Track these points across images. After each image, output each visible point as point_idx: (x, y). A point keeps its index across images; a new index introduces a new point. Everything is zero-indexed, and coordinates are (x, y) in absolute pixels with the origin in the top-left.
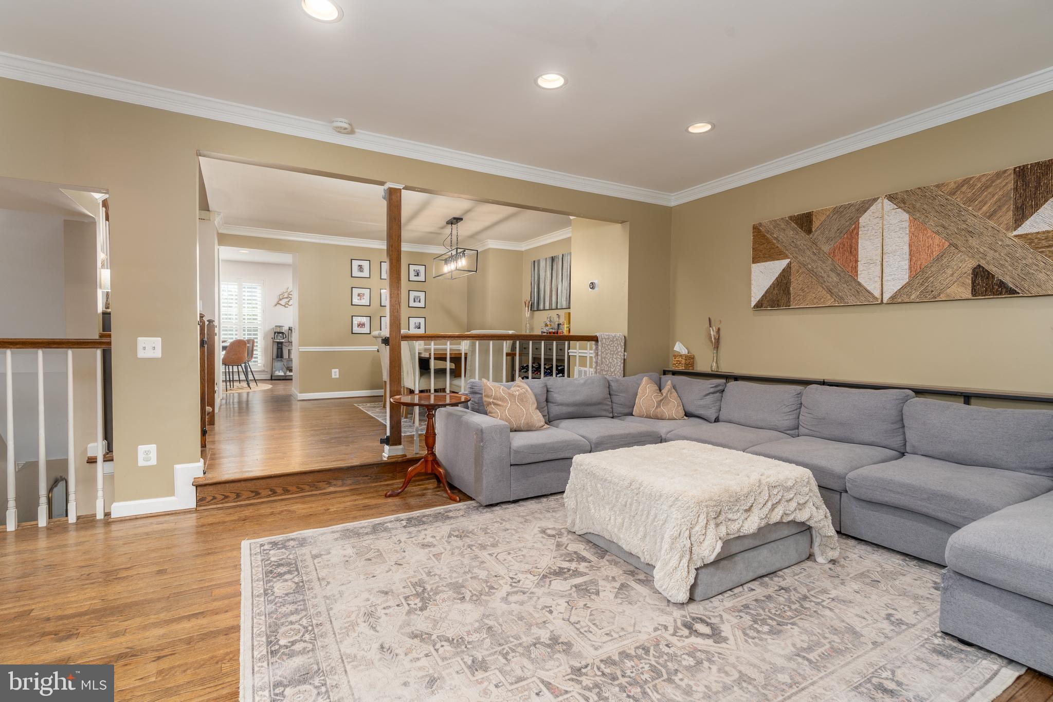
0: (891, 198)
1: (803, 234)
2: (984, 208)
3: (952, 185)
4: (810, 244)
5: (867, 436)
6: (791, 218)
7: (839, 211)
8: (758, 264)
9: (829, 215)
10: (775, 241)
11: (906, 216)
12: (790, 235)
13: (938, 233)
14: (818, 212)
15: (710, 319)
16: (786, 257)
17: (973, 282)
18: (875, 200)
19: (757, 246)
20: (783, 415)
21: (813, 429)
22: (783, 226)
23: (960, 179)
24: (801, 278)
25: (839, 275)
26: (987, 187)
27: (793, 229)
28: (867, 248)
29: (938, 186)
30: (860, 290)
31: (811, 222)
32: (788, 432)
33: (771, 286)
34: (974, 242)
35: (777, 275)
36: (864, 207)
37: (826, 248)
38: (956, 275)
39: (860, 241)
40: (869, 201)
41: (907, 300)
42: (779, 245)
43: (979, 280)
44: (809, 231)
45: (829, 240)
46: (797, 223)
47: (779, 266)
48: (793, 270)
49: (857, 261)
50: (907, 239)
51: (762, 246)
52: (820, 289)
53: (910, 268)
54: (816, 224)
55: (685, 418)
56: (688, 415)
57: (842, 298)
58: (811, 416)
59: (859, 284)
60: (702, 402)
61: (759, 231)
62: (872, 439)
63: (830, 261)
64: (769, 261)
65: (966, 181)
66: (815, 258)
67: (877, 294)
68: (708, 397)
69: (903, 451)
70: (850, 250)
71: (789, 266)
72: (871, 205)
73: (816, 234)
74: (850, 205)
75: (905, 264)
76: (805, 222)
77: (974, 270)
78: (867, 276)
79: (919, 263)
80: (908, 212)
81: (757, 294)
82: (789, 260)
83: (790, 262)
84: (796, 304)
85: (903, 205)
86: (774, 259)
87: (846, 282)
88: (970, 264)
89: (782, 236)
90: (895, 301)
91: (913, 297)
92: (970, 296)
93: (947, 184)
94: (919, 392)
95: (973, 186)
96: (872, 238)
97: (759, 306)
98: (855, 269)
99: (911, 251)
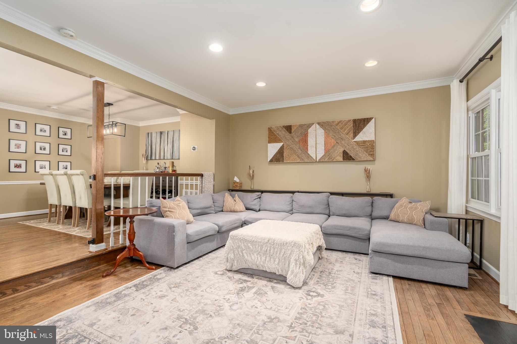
0: (319, 124)
1: (288, 133)
2: (345, 131)
3: (336, 122)
4: (291, 137)
5: (318, 211)
6: (283, 126)
7: (301, 126)
8: (271, 144)
9: (298, 127)
10: (277, 135)
11: (323, 131)
12: (283, 133)
13: (332, 138)
14: (294, 126)
15: (250, 166)
16: (282, 142)
17: (343, 156)
18: (313, 124)
19: (270, 136)
20: (287, 205)
21: (299, 210)
22: (280, 129)
23: (339, 120)
24: (288, 151)
25: (301, 150)
26: (346, 125)
27: (285, 131)
28: (311, 141)
29: (332, 122)
30: (309, 156)
31: (291, 129)
32: (289, 212)
33: (276, 153)
34: (343, 142)
35: (278, 149)
36: (309, 126)
37: (297, 140)
38: (338, 153)
39: (309, 138)
40: (311, 124)
41: (324, 161)
42: (279, 137)
43: (345, 155)
44: (290, 133)
45: (298, 137)
46: (286, 129)
47: (279, 145)
48: (285, 147)
49: (308, 146)
50: (324, 139)
51: (272, 136)
52: (295, 155)
53: (325, 149)
54: (293, 130)
55: (246, 210)
56: (247, 209)
57: (303, 159)
58: (298, 205)
59: (309, 154)
60: (253, 203)
61: (271, 130)
62: (320, 212)
63: (298, 145)
64: (275, 143)
65: (340, 122)
66: (293, 143)
67: (315, 158)
68: (255, 200)
69: (329, 215)
70: (304, 141)
71: (283, 146)
72: (312, 125)
73: (293, 134)
74: (305, 125)
75: (323, 148)
76: (289, 128)
77: (343, 151)
78: (311, 152)
79: (327, 148)
80: (324, 130)
81: (270, 156)
82: (283, 143)
83: (283, 144)
84: (286, 161)
85: (322, 127)
86: (277, 142)
87: (304, 153)
88: (342, 150)
89: (280, 133)
90: (321, 161)
91: (326, 160)
92: (342, 160)
93: (335, 122)
94: (332, 194)
95: (342, 123)
96: (312, 137)
97: (271, 161)
98: (307, 148)
99: (325, 143)
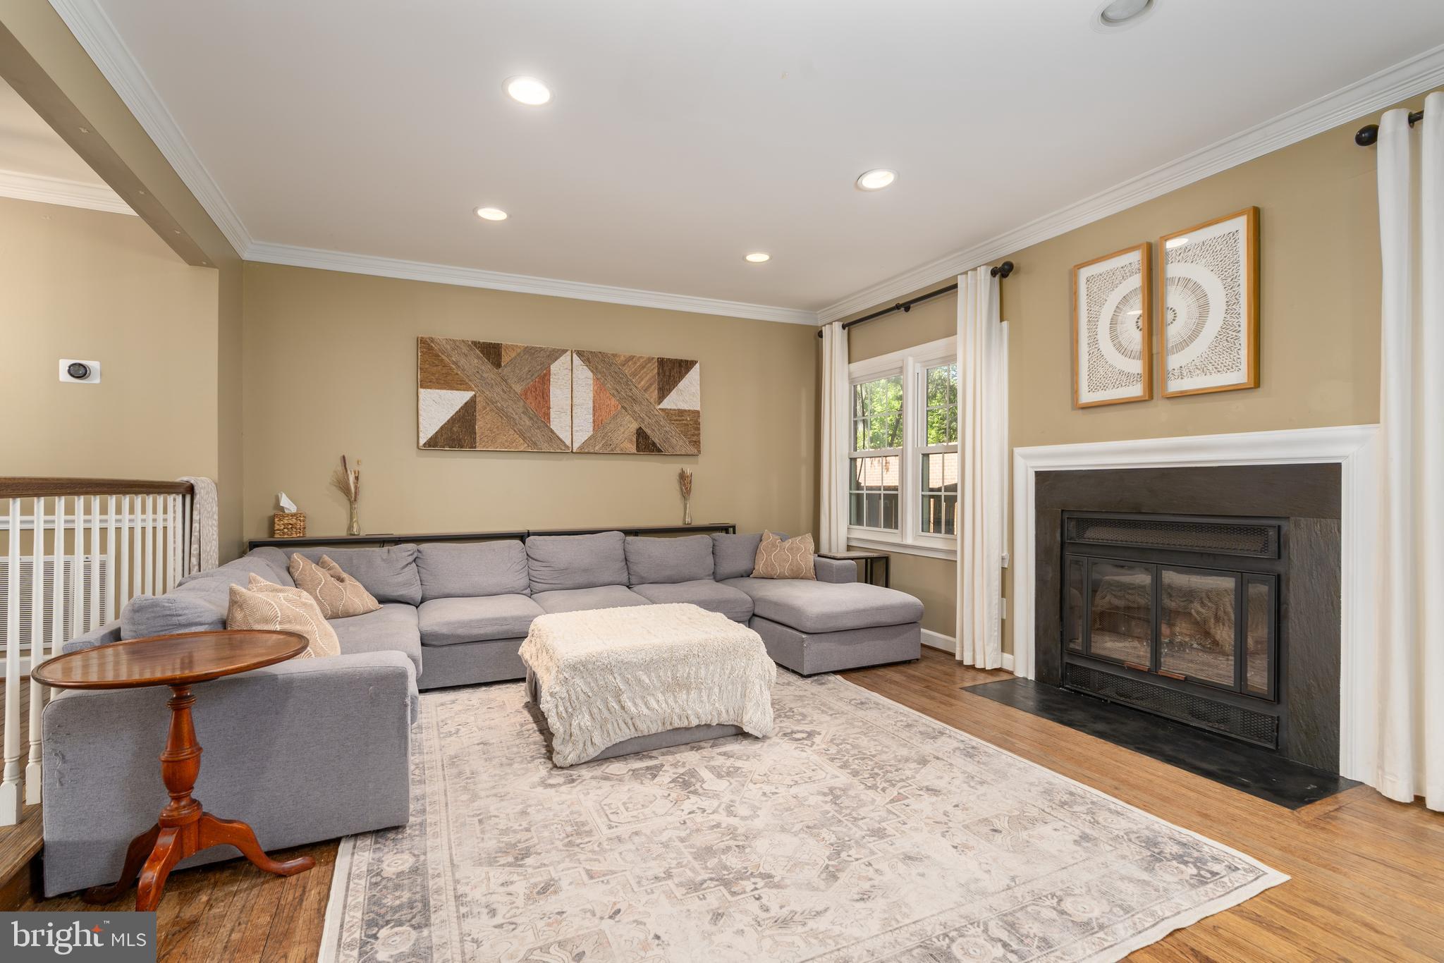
0: (580, 354)
1: (489, 366)
2: (642, 383)
3: (622, 358)
4: (499, 379)
5: (606, 577)
6: (476, 344)
7: (530, 351)
8: (429, 390)
9: (520, 353)
10: (454, 367)
11: (590, 374)
12: (474, 363)
13: (613, 395)
14: (507, 347)
15: (344, 457)
16: (468, 389)
17: (637, 441)
18: (564, 351)
19: (427, 366)
20: (516, 574)
21: (553, 582)
22: (465, 350)
23: (628, 354)
24: (488, 417)
25: (531, 419)
26: (644, 367)
27: (478, 357)
28: (558, 396)
29: (613, 355)
30: (553, 437)
31: (499, 355)
32: (524, 592)
33: (448, 421)
34: (637, 408)
35: (457, 408)
36: (555, 354)
37: (518, 388)
38: (626, 433)
39: (551, 389)
40: (558, 350)
41: (592, 451)
42: (459, 373)
43: (641, 440)
44: (498, 365)
45: (520, 380)
46: (482, 352)
47: (458, 399)
48: (479, 407)
49: (549, 408)
50: (591, 395)
51: (435, 368)
52: (512, 432)
53: (594, 421)
54: (505, 359)
55: (382, 606)
56: (383, 600)
57: (535, 444)
59: (552, 431)
60: (400, 579)
61: (430, 348)
62: (611, 579)
63: (521, 403)
64: (445, 388)
65: (631, 358)
66: (505, 396)
67: (568, 442)
68: (406, 569)
69: (628, 584)
70: (539, 393)
71: (472, 402)
72: (561, 355)
73: (505, 371)
74: (541, 349)
75: (590, 418)
76: (492, 352)
77: (637, 430)
78: (559, 424)
79: (600, 418)
80: (592, 371)
81: (429, 429)
82: (474, 393)
83: (475, 395)
84: (484, 447)
85: (588, 364)
86: (452, 388)
87: (539, 428)
88: (634, 426)
89: (462, 362)
90: (583, 452)
91: (597, 448)
92: (636, 452)
93: (620, 356)
94: (628, 532)
95: (635, 363)
96: (562, 387)
97: (433, 443)
98: (547, 415)
99: (594, 407)
